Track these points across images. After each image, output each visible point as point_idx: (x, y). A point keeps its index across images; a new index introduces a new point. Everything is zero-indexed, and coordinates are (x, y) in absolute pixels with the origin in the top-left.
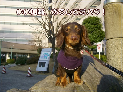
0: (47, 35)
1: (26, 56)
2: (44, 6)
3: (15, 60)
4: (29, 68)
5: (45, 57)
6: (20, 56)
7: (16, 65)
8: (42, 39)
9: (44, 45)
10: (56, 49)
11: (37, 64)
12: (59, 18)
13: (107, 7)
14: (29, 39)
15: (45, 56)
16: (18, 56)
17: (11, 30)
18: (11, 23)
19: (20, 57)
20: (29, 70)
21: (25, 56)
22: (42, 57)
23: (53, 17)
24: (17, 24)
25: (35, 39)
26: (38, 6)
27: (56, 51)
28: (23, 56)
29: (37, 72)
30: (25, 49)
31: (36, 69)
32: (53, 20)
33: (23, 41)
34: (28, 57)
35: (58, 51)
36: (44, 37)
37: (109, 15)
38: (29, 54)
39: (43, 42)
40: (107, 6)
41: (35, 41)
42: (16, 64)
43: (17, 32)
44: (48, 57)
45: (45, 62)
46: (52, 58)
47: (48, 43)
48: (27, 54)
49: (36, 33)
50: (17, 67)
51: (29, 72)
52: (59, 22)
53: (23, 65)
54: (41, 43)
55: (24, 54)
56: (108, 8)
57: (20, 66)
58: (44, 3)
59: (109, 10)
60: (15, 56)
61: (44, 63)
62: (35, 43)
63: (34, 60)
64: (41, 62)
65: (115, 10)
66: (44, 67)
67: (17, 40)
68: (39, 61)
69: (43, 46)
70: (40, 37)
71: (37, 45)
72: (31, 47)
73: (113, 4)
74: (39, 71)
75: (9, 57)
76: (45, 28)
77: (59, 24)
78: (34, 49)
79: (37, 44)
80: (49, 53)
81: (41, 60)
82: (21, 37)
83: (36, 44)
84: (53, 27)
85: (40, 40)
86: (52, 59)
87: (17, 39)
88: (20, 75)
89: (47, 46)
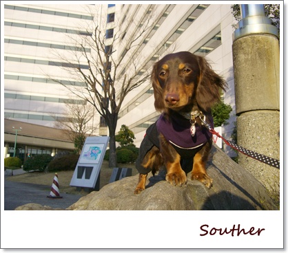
0: (99, 107)
1: (48, 153)
2: (96, 41)
3: (23, 160)
4: (56, 178)
5: (91, 156)
6: (34, 152)
7: (25, 172)
8: (87, 118)
9: (91, 131)
10: (118, 141)
11: (71, 172)
12: (127, 72)
13: (241, 43)
14: (57, 115)
15: (93, 154)
16: (29, 152)
17: (18, 93)
18: (18, 78)
19: (33, 155)
20: (54, 182)
21: (44, 152)
22: (86, 155)
23: (116, 68)
24: (33, 79)
25: (71, 116)
26: (84, 42)
27: (118, 144)
28: (40, 152)
29: (71, 188)
30: (47, 136)
31: (69, 182)
32: (115, 74)
33: (43, 118)
34: (53, 155)
35: (122, 144)
36: (91, 112)
37: (246, 60)
38: (55, 148)
39: (89, 124)
40: (243, 41)
41: (70, 120)
42: (25, 169)
43: (30, 98)
44: (100, 157)
45: (92, 168)
46: (108, 160)
47: (98, 127)
48: (51, 149)
49: (73, 102)
50: (26, 175)
51: (54, 186)
52: (127, 80)
53: (41, 171)
54: (83, 126)
55: (43, 148)
56: (244, 45)
57: (33, 174)
58: (97, 37)
59: (247, 49)
60: (23, 151)
61: (89, 170)
62: (71, 124)
63: (67, 161)
64: (83, 168)
65: (258, 49)
66: (89, 178)
67: (28, 117)
68: (78, 165)
69: (88, 133)
70: (82, 113)
71: (74, 130)
72: (61, 134)
73: (254, 37)
74: (78, 187)
75: (8, 153)
76: (96, 92)
77: (126, 83)
78: (66, 137)
79: (74, 127)
80: (101, 147)
81: (83, 161)
82: (39, 109)
83: (72, 127)
84: (114, 89)
85: (83, 120)
86: (106, 162)
87: (30, 113)
88: (32, 193)
89: (97, 133)
